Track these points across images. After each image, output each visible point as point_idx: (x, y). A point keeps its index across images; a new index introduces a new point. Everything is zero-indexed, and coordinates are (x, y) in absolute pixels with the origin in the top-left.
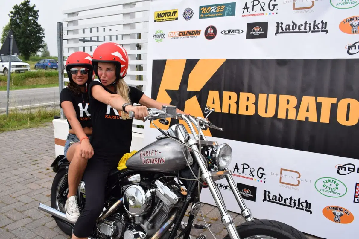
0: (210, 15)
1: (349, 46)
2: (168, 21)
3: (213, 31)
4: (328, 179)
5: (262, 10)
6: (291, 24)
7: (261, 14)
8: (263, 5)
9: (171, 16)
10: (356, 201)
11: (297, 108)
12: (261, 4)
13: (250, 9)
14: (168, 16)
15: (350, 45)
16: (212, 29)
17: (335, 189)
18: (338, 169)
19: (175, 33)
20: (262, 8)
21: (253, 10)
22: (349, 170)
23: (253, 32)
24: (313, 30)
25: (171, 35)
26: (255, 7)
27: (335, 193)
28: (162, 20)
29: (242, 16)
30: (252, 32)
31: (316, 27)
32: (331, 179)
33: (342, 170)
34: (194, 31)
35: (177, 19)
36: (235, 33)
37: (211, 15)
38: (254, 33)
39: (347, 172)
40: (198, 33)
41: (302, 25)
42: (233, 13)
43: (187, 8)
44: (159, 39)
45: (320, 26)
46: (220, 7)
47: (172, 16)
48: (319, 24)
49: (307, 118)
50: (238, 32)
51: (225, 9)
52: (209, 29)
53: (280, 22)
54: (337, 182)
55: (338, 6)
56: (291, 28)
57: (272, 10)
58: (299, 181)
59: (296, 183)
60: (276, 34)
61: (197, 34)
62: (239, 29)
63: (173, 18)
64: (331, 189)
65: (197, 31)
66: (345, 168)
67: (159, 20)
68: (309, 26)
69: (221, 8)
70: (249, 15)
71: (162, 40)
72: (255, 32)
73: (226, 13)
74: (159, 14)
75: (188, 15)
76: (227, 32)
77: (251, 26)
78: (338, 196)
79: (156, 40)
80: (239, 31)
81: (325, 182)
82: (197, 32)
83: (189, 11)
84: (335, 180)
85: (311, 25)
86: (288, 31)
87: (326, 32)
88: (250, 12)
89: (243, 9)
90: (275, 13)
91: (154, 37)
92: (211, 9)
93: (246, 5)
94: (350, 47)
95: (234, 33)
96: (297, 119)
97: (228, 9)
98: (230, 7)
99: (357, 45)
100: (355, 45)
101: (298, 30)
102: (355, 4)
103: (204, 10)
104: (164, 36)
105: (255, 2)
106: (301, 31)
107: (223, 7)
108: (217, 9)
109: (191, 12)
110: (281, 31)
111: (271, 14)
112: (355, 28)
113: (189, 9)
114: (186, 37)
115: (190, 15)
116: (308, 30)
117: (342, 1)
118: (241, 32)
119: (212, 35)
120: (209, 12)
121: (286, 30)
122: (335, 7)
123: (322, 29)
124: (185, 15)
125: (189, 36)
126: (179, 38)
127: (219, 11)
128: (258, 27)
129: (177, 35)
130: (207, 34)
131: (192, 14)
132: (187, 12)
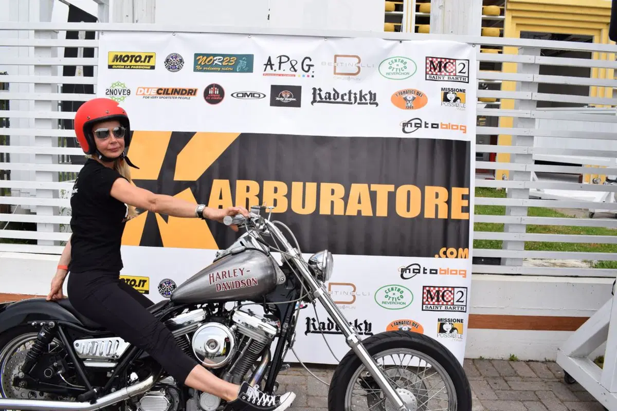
0: (212, 69)
1: (403, 124)
2: (135, 69)
3: (218, 91)
4: (390, 287)
5: (292, 69)
6: (332, 93)
7: (292, 75)
8: (294, 63)
9: (141, 62)
10: (424, 309)
11: (346, 199)
12: (292, 62)
13: (276, 67)
14: (136, 61)
15: (405, 122)
16: (216, 88)
17: (399, 298)
18: (402, 272)
19: (150, 90)
20: (293, 67)
21: (280, 69)
22: (414, 272)
23: (280, 97)
24: (359, 101)
25: (142, 93)
26: (282, 64)
27: (400, 303)
28: (125, 66)
29: (264, 75)
30: (278, 97)
31: (363, 99)
32: (394, 287)
33: (406, 272)
34: (185, 90)
35: (153, 68)
36: (254, 97)
37: (215, 69)
38: (281, 99)
39: (412, 274)
40: (192, 92)
41: (345, 94)
42: (249, 68)
43: (172, 54)
44: (119, 97)
45: (368, 97)
46: (228, 58)
47: (144, 62)
48: (366, 95)
49: (359, 212)
50: (258, 96)
51: (237, 62)
52: (212, 88)
53: (317, 88)
54: (402, 289)
55: (387, 76)
56: (332, 97)
57: (307, 72)
58: (354, 296)
59: (351, 299)
60: (312, 103)
61: (191, 95)
62: (258, 91)
63: (145, 66)
64: (394, 299)
65: (190, 90)
66: (410, 269)
67: (118, 67)
68: (354, 96)
69: (230, 60)
70: (274, 75)
71: (124, 99)
72: (283, 97)
73: (239, 68)
74: (117, 56)
75: (174, 63)
76: (241, 95)
77: (276, 90)
78: (404, 306)
79: (112, 98)
80: (260, 95)
81: (388, 291)
82: (191, 91)
83: (176, 58)
84: (398, 287)
85: (357, 96)
86: (328, 100)
87: (375, 105)
88: (275, 70)
89: (265, 66)
90: (311, 76)
91: (109, 93)
92: (216, 60)
93: (269, 60)
94: (405, 125)
95: (252, 96)
96: (346, 214)
97: (242, 63)
98: (244, 60)
99: (413, 122)
100: (410, 122)
101: (341, 101)
102: (408, 76)
103: (202, 60)
104: (129, 92)
105: (282, 57)
106: (345, 101)
107: (233, 59)
108: (223, 61)
109: (180, 60)
110: (320, 100)
111: (306, 76)
112: (410, 103)
113: (176, 55)
114: (171, 98)
115: (178, 64)
116: (353, 101)
117: (393, 70)
118: (262, 96)
119: (215, 97)
120: (210, 64)
121: (326, 99)
122: (383, 76)
123: (371, 101)
124: (168, 63)
125: (176, 95)
126: (157, 98)
127: (227, 64)
128: (287, 92)
129: (154, 92)
130: (209, 95)
131: (182, 63)
132: (172, 60)
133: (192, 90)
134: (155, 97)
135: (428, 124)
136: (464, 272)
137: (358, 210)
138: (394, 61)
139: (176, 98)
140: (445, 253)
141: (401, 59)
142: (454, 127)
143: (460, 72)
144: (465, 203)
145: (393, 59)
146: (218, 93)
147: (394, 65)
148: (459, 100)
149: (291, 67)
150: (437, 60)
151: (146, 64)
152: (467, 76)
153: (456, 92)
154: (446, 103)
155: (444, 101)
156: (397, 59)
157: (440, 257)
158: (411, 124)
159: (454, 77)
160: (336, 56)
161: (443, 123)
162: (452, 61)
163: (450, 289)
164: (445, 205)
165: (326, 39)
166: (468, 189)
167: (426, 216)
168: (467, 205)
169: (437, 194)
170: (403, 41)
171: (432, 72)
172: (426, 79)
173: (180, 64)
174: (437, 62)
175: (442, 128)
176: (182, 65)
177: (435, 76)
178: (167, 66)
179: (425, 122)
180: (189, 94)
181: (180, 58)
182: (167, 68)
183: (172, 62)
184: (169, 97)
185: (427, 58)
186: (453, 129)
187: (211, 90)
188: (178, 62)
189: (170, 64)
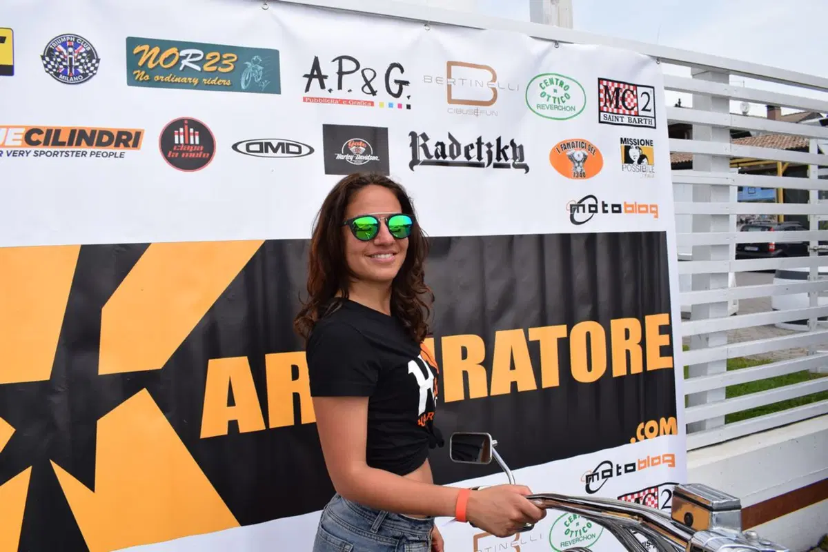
0: (178, 80)
1: (571, 206)
3: (197, 138)
5: (367, 89)
6: (448, 143)
7: (366, 103)
8: (369, 75)
12: (365, 72)
13: (331, 82)
15: (573, 203)
16: (192, 130)
17: (585, 529)
18: (587, 482)
19: (3, 131)
20: (368, 83)
21: (340, 87)
22: (603, 477)
23: (345, 154)
24: (496, 161)
26: (344, 77)
27: (586, 537)
29: (305, 99)
30: (340, 153)
31: (502, 156)
33: (592, 481)
34: (108, 133)
35: (7, 70)
36: (288, 152)
37: (185, 80)
38: (348, 157)
39: (601, 481)
40: (128, 139)
41: (472, 146)
42: (270, 83)
45: (509, 152)
46: (217, 54)
48: (507, 147)
49: (514, 385)
50: (296, 149)
51: (239, 67)
52: (182, 130)
55: (539, 111)
56: (447, 152)
57: (397, 96)
58: (518, 548)
60: (412, 165)
61: (126, 145)
62: (298, 140)
64: (578, 533)
65: (121, 133)
68: (487, 149)
70: (329, 100)
72: (351, 153)
73: (246, 82)
75: (71, 62)
76: (257, 148)
78: (593, 540)
80: (300, 148)
81: (568, 522)
82: (124, 137)
83: (75, 48)
85: (492, 149)
86: (441, 159)
87: (524, 170)
88: (330, 91)
89: (307, 79)
90: (404, 107)
92: (185, 57)
93: (316, 65)
94: (574, 208)
95: (283, 152)
96: (492, 394)
97: (253, 70)
98: (256, 62)
99: (587, 202)
100: (582, 203)
101: (465, 160)
102: (574, 113)
103: (149, 55)
105: (344, 61)
106: (471, 160)
107: (229, 58)
108: (204, 61)
109: (86, 52)
111: (395, 106)
112: (579, 165)
113: (76, 39)
114: (70, 154)
115: (81, 64)
116: (485, 160)
117: (548, 100)
118: (305, 150)
119: (193, 152)
120: (171, 67)
121: (437, 156)
122: (534, 112)
123: (515, 161)
124: (51, 59)
125: (84, 148)
126: (25, 154)
127: (214, 68)
128: (359, 141)
129: (14, 140)
130: (175, 149)
131: (94, 61)
132: (64, 51)
133: (128, 134)
134: (21, 153)
135: (606, 205)
136: (670, 458)
137: (512, 383)
138: (548, 81)
139: (84, 154)
140: (643, 432)
141: (561, 79)
142: (642, 209)
143: (644, 109)
144: (664, 340)
145: (547, 78)
146: (197, 142)
147: (549, 90)
148: (645, 160)
149: (365, 83)
150: (613, 85)
152: (653, 116)
153: (640, 146)
154: (629, 166)
155: (625, 162)
156: (554, 77)
157: (637, 441)
158: (584, 206)
159: (636, 118)
160: (450, 64)
161: (627, 204)
162: (632, 88)
163: (653, 491)
164: (639, 349)
165: (427, 28)
166: (667, 315)
167: (615, 375)
168: (667, 343)
169: (627, 331)
170: (560, 44)
171: (608, 109)
172: (600, 122)
173: (89, 65)
174: (613, 89)
175: (626, 211)
176: (93, 65)
177: (611, 115)
178: (50, 67)
179: (603, 202)
180: (122, 144)
181: (88, 49)
182: (52, 73)
183: (65, 57)
184: (62, 152)
185: (600, 80)
186: (640, 212)
187: (179, 134)
188: (83, 58)
189: (60, 63)
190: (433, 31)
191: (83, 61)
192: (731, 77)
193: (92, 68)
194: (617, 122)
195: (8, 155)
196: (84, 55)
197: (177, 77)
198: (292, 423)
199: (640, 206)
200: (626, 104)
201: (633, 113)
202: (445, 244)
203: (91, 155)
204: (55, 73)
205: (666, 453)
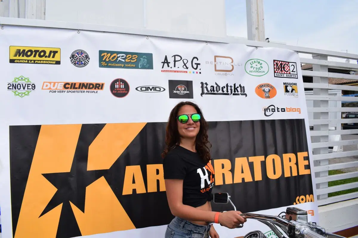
0: (117, 65)
1: (265, 109)
2: (39, 63)
3: (123, 86)
4: (268, 233)
5: (185, 67)
6: (215, 86)
7: (185, 72)
8: (185, 62)
9: (46, 57)
11: (232, 171)
12: (184, 60)
13: (172, 64)
14: (40, 56)
16: (121, 83)
19: (56, 84)
20: (185, 65)
21: (175, 66)
23: (177, 91)
24: (234, 93)
25: (48, 87)
26: (176, 63)
28: (28, 60)
29: (162, 71)
30: (175, 90)
31: (236, 91)
32: (271, 232)
34: (92, 84)
35: (58, 63)
36: (156, 90)
37: (119, 65)
38: (178, 92)
40: (99, 86)
41: (224, 87)
42: (149, 65)
44: (24, 92)
45: (239, 89)
46: (131, 55)
47: (49, 56)
48: (238, 87)
49: (243, 179)
50: (159, 89)
51: (138, 60)
52: (118, 83)
53: (204, 83)
55: (250, 73)
56: (215, 89)
57: (196, 69)
60: (202, 95)
61: (98, 89)
62: (160, 86)
63: (50, 61)
65: (96, 84)
67: (21, 61)
69: (132, 57)
70: (171, 71)
71: (28, 93)
72: (179, 90)
73: (141, 65)
74: (20, 50)
75: (80, 59)
76: (144, 89)
77: (173, 84)
79: (15, 93)
81: (268, 236)
82: (98, 86)
83: (81, 54)
85: (232, 88)
86: (213, 92)
87: (245, 96)
88: (171, 68)
89: (163, 64)
90: (199, 73)
91: (11, 87)
92: (119, 57)
93: (166, 58)
94: (266, 110)
95: (154, 90)
96: (234, 183)
97: (143, 61)
98: (144, 58)
99: (271, 108)
100: (269, 108)
101: (222, 92)
102: (264, 73)
103: (107, 56)
104: (34, 87)
105: (176, 56)
106: (224, 92)
107: (134, 57)
108: (126, 58)
109: (85, 56)
110: (207, 92)
111: (195, 73)
112: (267, 93)
113: (82, 51)
114: (79, 92)
115: (83, 60)
116: (229, 92)
117: (254, 69)
118: (162, 89)
119: (122, 91)
120: (114, 61)
121: (211, 91)
122: (248, 73)
123: (241, 92)
124: (73, 59)
125: (84, 90)
126: (64, 92)
127: (129, 61)
128: (182, 86)
129: (60, 87)
130: (115, 89)
131: (88, 59)
132: (78, 56)
133: (99, 84)
134: (62, 92)
135: (279, 109)
136: (312, 212)
137: (242, 178)
138: (253, 62)
139: (84, 92)
140: (299, 200)
141: (258, 61)
142: (294, 110)
143: (292, 71)
144: (306, 163)
145: (253, 61)
146: (123, 87)
147: (254, 65)
148: (294, 91)
151: (51, 59)
152: (296, 74)
153: (292, 85)
154: (288, 93)
155: (286, 92)
156: (256, 60)
157: (296, 204)
158: (269, 109)
159: (290, 75)
160: (216, 57)
161: (287, 108)
162: (287, 63)
164: (295, 166)
165: (207, 44)
166: (307, 152)
167: (286, 176)
168: (308, 164)
169: (290, 159)
170: (258, 48)
171: (278, 71)
172: (275, 77)
173: (86, 60)
174: (279, 64)
175: (287, 111)
176: (87, 60)
177: (279, 74)
178: (73, 61)
179: (277, 108)
180: (97, 88)
181: (86, 55)
182: (73, 63)
183: (78, 58)
184: (76, 91)
185: (274, 61)
186: (293, 111)
187: (117, 84)
188: (84, 58)
189: (76, 60)
190: (209, 44)
191: (84, 59)
192: (329, 57)
193: (87, 62)
194: (282, 77)
195: (58, 92)
196: (85, 57)
197: (116, 64)
198: (156, 191)
199: (293, 109)
200: (285, 69)
201: (288, 73)
202: (215, 124)
203: (86, 92)
204: (74, 63)
205: (310, 210)
